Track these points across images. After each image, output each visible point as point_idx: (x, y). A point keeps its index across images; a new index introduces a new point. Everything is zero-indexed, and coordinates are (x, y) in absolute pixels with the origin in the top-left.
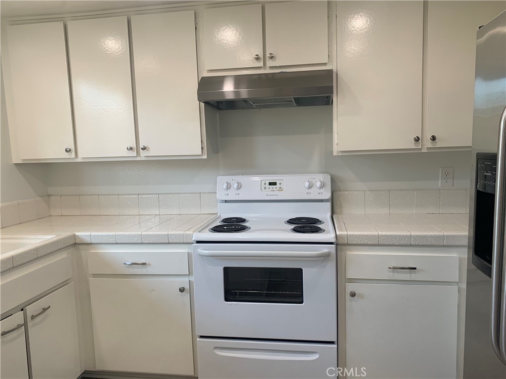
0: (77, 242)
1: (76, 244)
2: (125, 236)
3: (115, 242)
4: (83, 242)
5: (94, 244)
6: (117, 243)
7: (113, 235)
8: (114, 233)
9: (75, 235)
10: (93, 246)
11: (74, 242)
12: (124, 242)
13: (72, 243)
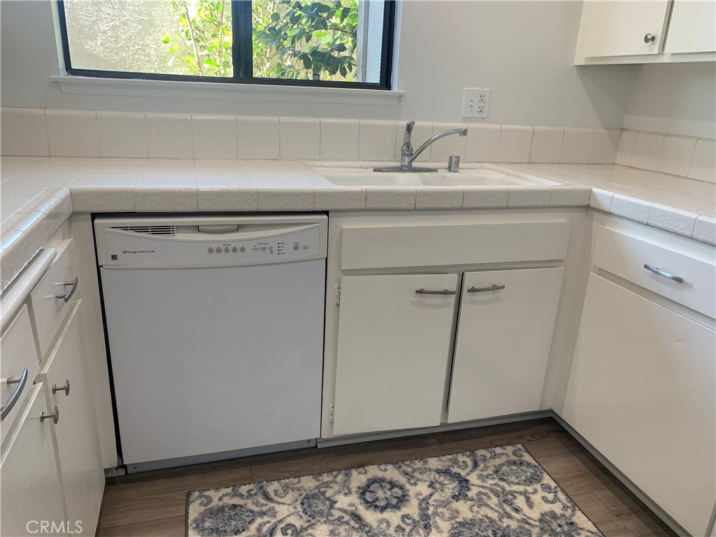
0: (591, 205)
1: (587, 208)
2: (665, 213)
3: (645, 221)
4: (598, 207)
5: (614, 215)
6: (648, 225)
7: (646, 207)
8: (648, 204)
9: (590, 192)
10: (613, 219)
11: (587, 203)
12: (660, 225)
13: (581, 204)
